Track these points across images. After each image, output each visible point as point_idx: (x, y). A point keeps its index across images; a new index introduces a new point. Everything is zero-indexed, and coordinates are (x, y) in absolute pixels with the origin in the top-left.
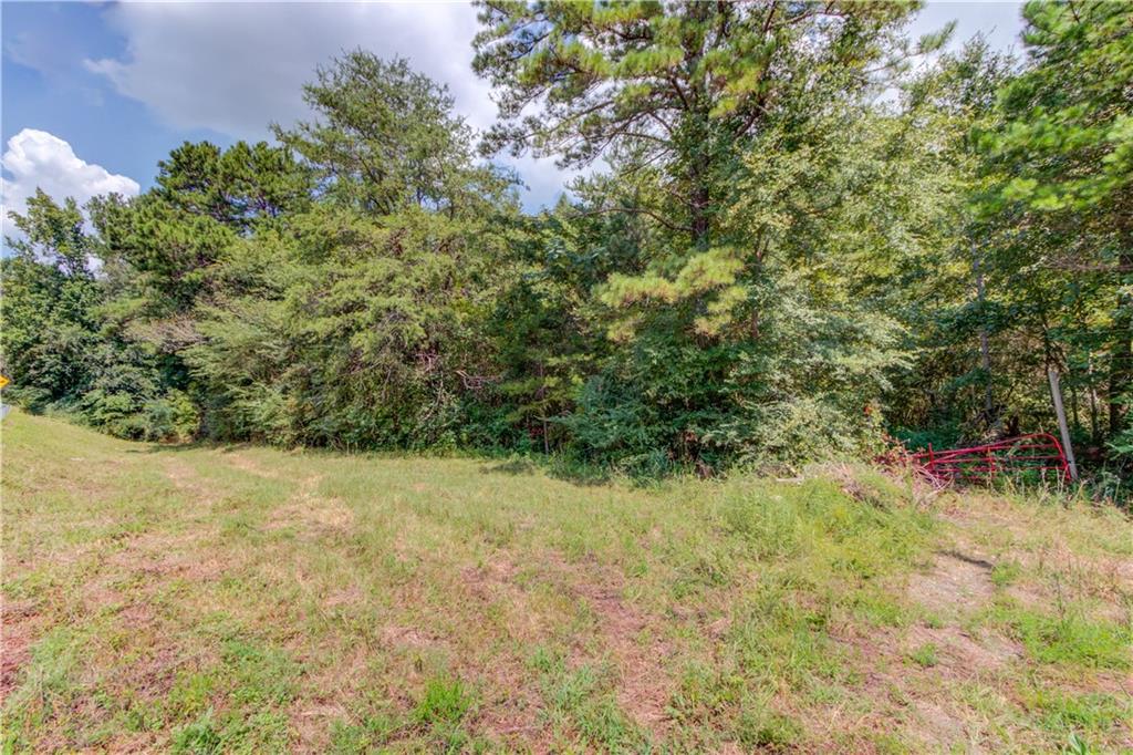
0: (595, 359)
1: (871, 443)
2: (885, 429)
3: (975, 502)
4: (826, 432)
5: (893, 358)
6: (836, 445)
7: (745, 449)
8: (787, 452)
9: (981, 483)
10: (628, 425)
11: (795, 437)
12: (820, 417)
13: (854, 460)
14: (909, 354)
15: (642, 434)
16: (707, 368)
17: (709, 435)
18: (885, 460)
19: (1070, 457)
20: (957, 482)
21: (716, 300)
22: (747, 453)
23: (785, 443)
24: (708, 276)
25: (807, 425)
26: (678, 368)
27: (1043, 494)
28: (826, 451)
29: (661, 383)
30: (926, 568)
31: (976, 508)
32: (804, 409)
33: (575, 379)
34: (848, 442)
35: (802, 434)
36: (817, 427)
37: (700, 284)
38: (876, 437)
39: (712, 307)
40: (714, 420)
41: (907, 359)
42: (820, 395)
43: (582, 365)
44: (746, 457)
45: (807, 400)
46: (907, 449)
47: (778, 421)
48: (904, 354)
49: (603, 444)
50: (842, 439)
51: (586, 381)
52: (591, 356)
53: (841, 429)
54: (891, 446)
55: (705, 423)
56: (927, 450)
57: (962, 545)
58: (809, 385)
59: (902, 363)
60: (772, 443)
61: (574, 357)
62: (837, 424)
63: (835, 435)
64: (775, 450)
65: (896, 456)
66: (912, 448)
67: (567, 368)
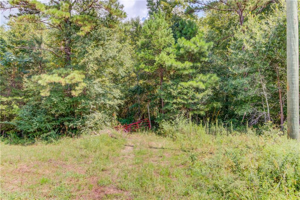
0: (24, 98)
1: (114, 124)
2: (117, 120)
3: (134, 135)
4: (104, 122)
5: (119, 101)
6: (106, 125)
7: (83, 128)
8: (94, 128)
9: (135, 131)
10: (42, 123)
11: (96, 123)
12: (103, 118)
13: (110, 128)
14: (122, 101)
15: (48, 125)
16: (71, 104)
17: (71, 125)
18: (117, 128)
19: (150, 124)
20: (131, 131)
21: (78, 86)
22: (83, 129)
23: (94, 125)
24: (76, 79)
25: (99, 120)
26: (62, 104)
27: (144, 132)
28: (104, 127)
29: (56, 109)
30: (124, 149)
31: (134, 137)
32: (98, 115)
33: (15, 106)
34: (109, 124)
35: (98, 122)
36: (102, 120)
37: (74, 81)
38: (115, 122)
39: (77, 88)
40: (73, 120)
41: (122, 102)
42: (103, 112)
43: (18, 101)
44: (83, 130)
45: (99, 113)
46: (121, 124)
47: (92, 119)
48: (121, 101)
49: (32, 130)
50: (108, 123)
51: (20, 107)
52: (22, 97)
53: (107, 120)
54: (118, 124)
55: (69, 121)
56: (126, 124)
57: (130, 144)
58: (100, 109)
59: (121, 103)
60: (90, 126)
61: (15, 98)
62: (106, 119)
63: (106, 122)
64: (91, 128)
65: (119, 126)
66: (122, 124)
67: (11, 101)
